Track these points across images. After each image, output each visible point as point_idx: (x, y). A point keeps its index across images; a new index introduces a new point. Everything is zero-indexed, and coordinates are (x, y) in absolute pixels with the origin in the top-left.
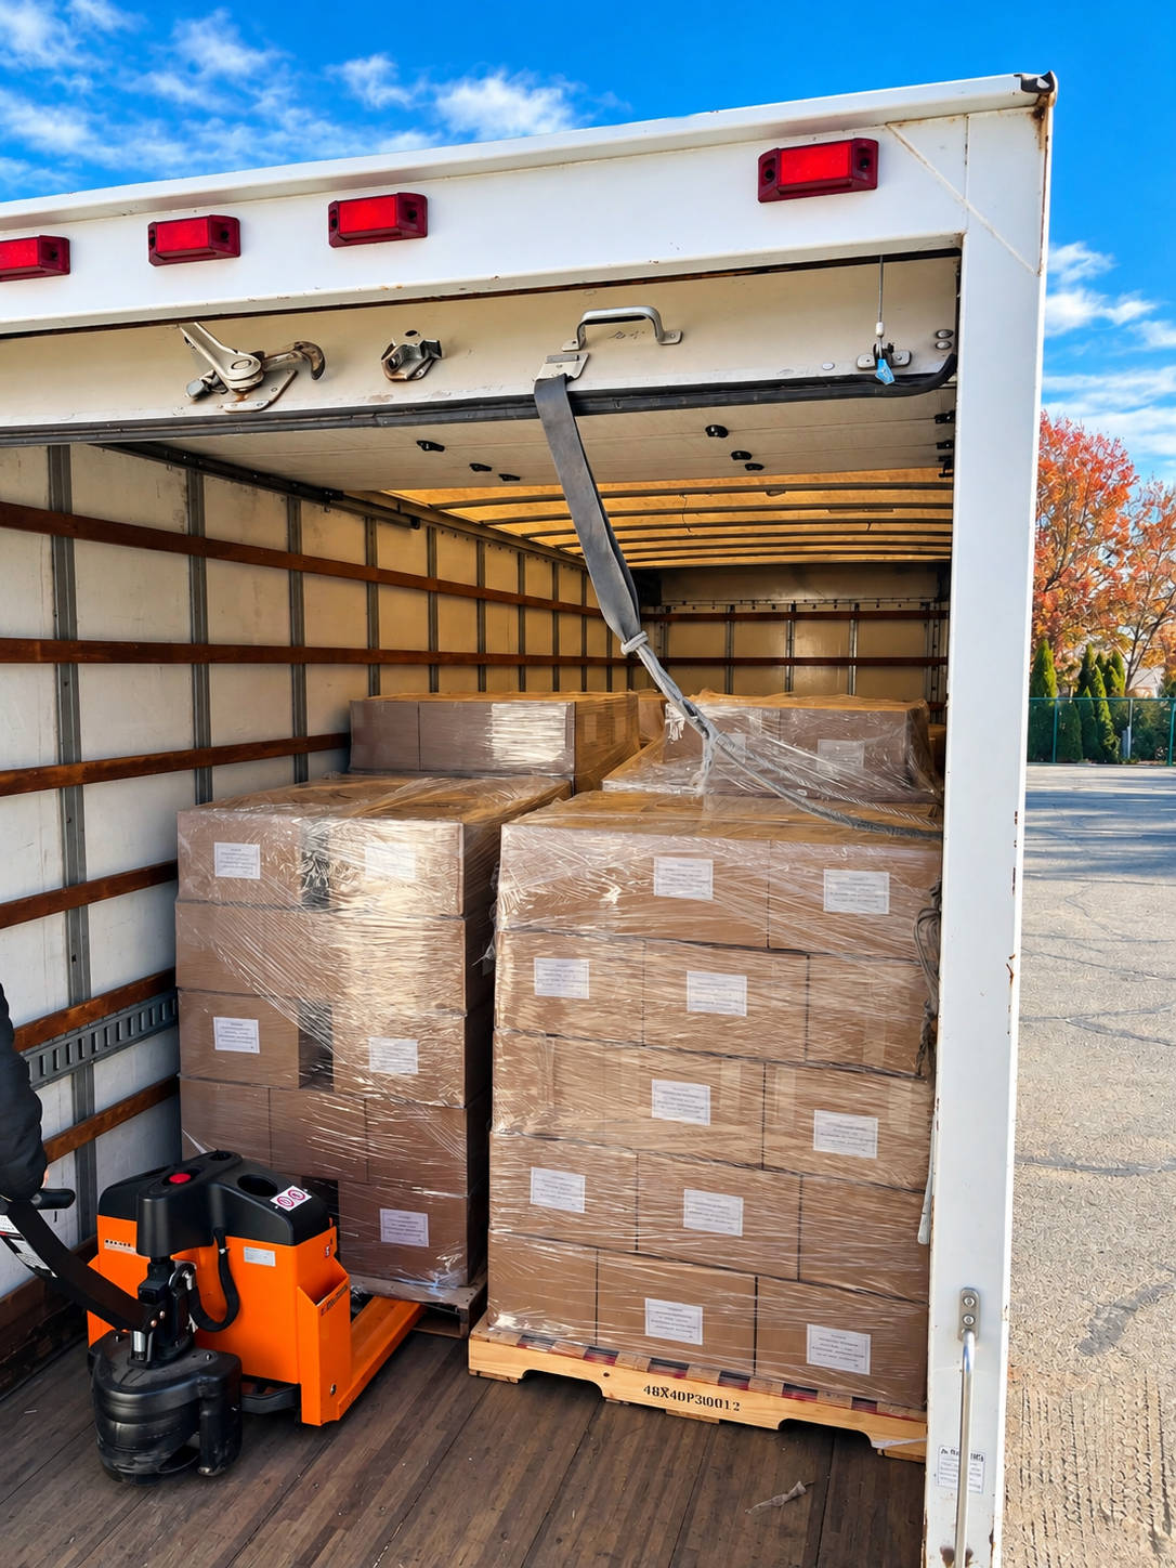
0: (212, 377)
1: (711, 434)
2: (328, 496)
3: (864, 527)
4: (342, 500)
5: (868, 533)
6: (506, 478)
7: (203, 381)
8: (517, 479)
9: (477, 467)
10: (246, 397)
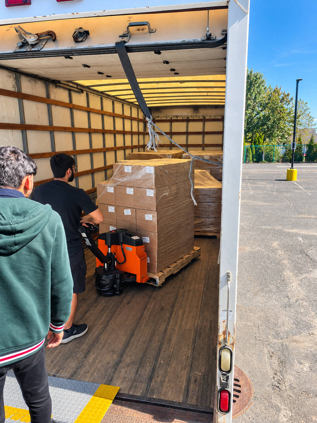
0: (24, 41)
1: (164, 63)
2: (56, 83)
3: (206, 94)
4: (60, 84)
5: (207, 96)
6: (109, 77)
7: (22, 42)
8: (111, 77)
9: (100, 73)
10: (34, 46)
